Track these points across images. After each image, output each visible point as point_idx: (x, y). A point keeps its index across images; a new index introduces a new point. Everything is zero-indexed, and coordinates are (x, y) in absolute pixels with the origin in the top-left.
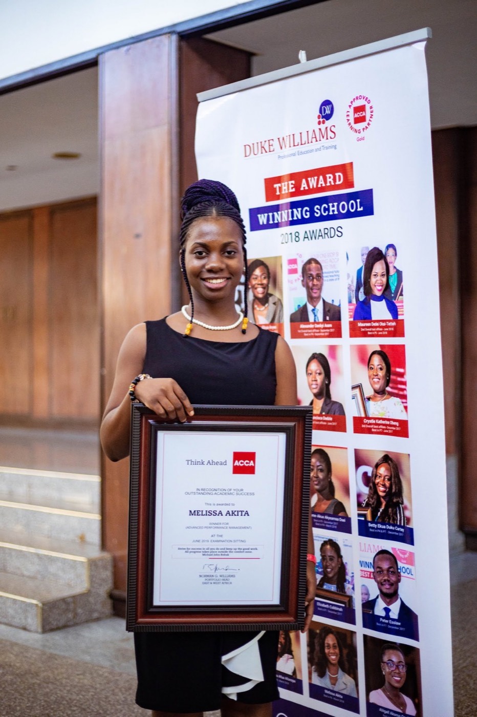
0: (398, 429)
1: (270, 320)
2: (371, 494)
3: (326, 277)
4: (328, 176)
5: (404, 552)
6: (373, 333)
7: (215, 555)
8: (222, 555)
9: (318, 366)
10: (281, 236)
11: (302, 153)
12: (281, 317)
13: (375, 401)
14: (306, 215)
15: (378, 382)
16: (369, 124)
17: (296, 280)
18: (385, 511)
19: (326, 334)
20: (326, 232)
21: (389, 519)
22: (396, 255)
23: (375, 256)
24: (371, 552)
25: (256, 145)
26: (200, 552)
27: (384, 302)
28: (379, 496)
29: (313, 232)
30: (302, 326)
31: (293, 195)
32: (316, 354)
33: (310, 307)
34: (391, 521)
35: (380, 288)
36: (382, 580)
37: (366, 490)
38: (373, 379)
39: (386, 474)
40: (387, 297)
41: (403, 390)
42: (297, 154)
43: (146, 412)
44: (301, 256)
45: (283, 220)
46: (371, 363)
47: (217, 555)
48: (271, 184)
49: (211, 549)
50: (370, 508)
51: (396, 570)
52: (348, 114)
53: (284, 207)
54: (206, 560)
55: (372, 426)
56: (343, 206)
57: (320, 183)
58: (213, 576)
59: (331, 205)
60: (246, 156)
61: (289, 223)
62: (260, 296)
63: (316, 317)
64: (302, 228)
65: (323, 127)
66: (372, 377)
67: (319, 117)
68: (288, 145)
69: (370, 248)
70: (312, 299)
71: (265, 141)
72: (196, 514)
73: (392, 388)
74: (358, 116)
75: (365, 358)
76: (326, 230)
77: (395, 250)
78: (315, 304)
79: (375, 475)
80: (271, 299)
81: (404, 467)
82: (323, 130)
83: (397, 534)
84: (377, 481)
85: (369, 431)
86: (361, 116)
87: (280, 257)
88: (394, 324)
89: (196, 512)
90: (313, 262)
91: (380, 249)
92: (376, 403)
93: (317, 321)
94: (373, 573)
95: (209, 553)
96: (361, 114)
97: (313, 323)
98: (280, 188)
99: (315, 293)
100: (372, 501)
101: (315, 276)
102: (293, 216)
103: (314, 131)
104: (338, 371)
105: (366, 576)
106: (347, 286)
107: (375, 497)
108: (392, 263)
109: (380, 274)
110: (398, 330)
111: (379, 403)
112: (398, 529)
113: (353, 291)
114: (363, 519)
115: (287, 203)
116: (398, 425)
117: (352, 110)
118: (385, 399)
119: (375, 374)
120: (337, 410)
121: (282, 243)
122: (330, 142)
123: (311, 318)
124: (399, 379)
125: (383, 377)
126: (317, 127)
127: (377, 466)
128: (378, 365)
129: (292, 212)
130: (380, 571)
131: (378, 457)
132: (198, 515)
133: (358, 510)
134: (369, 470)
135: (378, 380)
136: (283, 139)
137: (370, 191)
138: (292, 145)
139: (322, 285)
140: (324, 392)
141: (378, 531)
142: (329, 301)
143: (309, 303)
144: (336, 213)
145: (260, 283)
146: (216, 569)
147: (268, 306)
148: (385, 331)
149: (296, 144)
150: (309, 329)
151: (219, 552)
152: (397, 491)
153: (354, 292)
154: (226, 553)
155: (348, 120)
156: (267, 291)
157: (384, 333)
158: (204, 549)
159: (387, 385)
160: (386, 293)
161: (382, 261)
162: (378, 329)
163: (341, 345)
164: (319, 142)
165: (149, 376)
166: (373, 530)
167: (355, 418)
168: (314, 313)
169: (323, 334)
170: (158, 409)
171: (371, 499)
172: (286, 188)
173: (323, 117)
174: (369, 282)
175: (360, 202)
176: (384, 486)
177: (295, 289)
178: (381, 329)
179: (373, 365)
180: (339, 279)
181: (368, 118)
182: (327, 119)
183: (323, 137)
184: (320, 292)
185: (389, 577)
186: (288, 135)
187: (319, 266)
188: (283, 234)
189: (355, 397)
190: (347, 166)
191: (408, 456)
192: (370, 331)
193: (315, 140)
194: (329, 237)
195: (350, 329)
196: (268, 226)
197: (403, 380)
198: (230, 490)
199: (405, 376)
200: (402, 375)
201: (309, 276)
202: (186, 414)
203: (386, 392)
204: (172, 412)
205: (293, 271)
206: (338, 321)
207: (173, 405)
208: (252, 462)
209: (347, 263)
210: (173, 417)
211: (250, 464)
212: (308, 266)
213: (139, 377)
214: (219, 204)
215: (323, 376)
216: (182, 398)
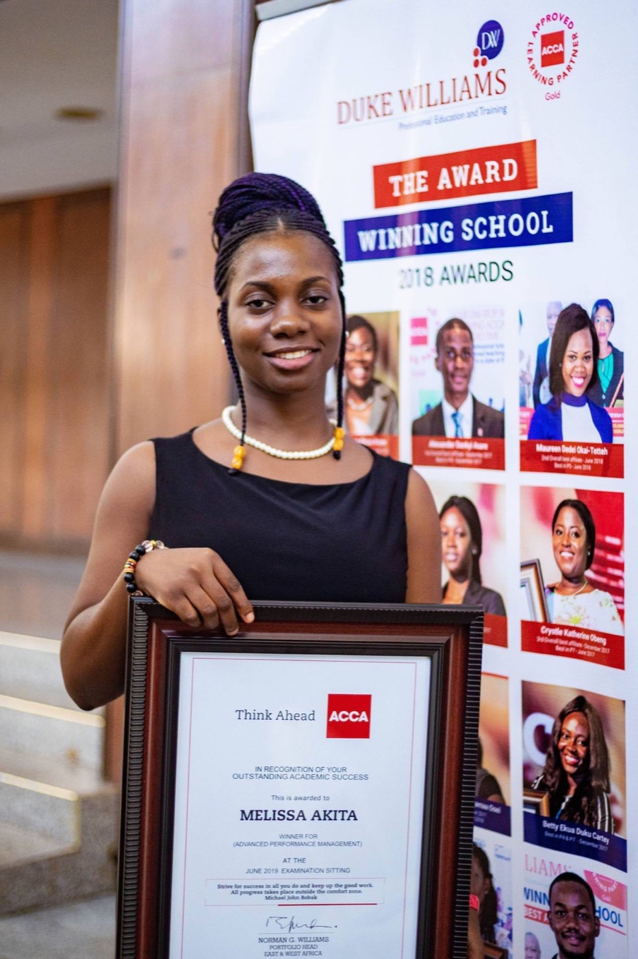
0: (604, 650)
1: (375, 427)
2: (550, 766)
3: (481, 354)
4: (489, 164)
5: (607, 882)
6: (564, 466)
7: (289, 898)
8: (303, 898)
9: (460, 520)
10: (400, 273)
11: (442, 120)
12: (394, 424)
13: (564, 594)
14: (447, 236)
15: (571, 559)
16: (569, 68)
17: (424, 358)
18: (575, 801)
19: (477, 462)
20: (482, 270)
21: (583, 819)
22: (613, 320)
23: (574, 320)
24: (546, 874)
25: (359, 102)
26: (261, 893)
27: (587, 407)
28: (564, 774)
29: (459, 269)
30: (433, 444)
31: (422, 197)
32: (456, 497)
33: (448, 410)
34: (585, 821)
35: (580, 381)
36: (564, 927)
37: (540, 759)
38: (561, 552)
39: (579, 732)
40: (592, 399)
41: (618, 578)
42: (433, 121)
43: (158, 614)
44: (434, 313)
45: (405, 245)
46: (558, 522)
47: (293, 898)
48: (383, 174)
49: (282, 886)
50: (547, 794)
51: (591, 913)
52: (531, 47)
53: (408, 219)
54: (273, 908)
55: (556, 641)
56: (516, 222)
57: (474, 177)
58: (285, 940)
59: (492, 219)
60: (341, 123)
61: (414, 250)
62: (359, 383)
63: (459, 430)
64: (438, 261)
65: (482, 71)
66: (560, 548)
67: (476, 53)
68: (417, 104)
69: (565, 305)
70: (453, 394)
71: (376, 96)
72: (254, 817)
73: (596, 572)
74: (550, 53)
75: (547, 513)
76: (483, 267)
77: (611, 310)
78: (457, 404)
79: (559, 733)
80: (378, 391)
81: (613, 724)
82: (483, 78)
83: (596, 846)
84: (562, 744)
85: (549, 649)
86: (555, 52)
87: (397, 313)
88: (604, 452)
89: (254, 813)
90: (456, 326)
91: (584, 308)
92: (565, 597)
93: (460, 436)
94: (549, 913)
95: (278, 895)
96: (556, 48)
97: (454, 440)
98: (401, 185)
99: (459, 383)
100: (550, 781)
101: (459, 352)
102: (422, 238)
103: (466, 79)
104: (496, 532)
105: (535, 917)
106: (518, 375)
107: (557, 773)
108: (604, 334)
109: (580, 355)
110: (612, 465)
111: (571, 598)
112: (599, 838)
113: (529, 384)
114: (533, 811)
115: (413, 213)
116: (605, 644)
117: (537, 41)
118: (581, 593)
119: (565, 543)
120: (492, 605)
121: (402, 287)
122: (496, 101)
123: (450, 430)
124: (610, 557)
125: (580, 551)
126: (471, 71)
127: (563, 716)
128: (572, 527)
129: (422, 231)
130: (561, 912)
132: (257, 819)
133: (525, 795)
134: (548, 722)
135: (570, 555)
136: (409, 93)
137: (568, 197)
138: (425, 103)
139: (470, 370)
140: (470, 570)
141: (561, 836)
142: (483, 400)
143: (449, 402)
144: (502, 234)
145: (359, 359)
146: (292, 924)
147: (373, 403)
148: (587, 464)
149: (432, 102)
150: (447, 450)
151: (297, 892)
152: (599, 766)
153: (531, 386)
154: (311, 895)
155: (530, 59)
156: (373, 373)
157: (585, 467)
158: (268, 886)
159: (588, 567)
160: (592, 392)
161: (587, 331)
162: (574, 459)
163: (504, 486)
164: (474, 100)
165: (163, 544)
166: (551, 835)
167: (525, 624)
168: (456, 421)
169: (470, 462)
171: (549, 777)
172: (411, 184)
173: (483, 53)
174: (560, 369)
175: (548, 216)
176: (575, 754)
177: (422, 374)
178: (580, 460)
180: (503, 360)
181: (567, 57)
182: (491, 58)
183: (482, 90)
184: (468, 382)
185: (577, 924)
186: (418, 84)
187: (467, 333)
188: (402, 271)
189: (527, 584)
190: (524, 146)
191: (621, 704)
192: (559, 462)
193: (468, 96)
194: (488, 278)
195: (522, 455)
196: (377, 254)
197: (617, 559)
198: (322, 769)
199: (622, 553)
200: (617, 550)
201: (448, 350)
202: (240, 620)
203: (585, 579)
204: (212, 614)
205: (419, 341)
206: (500, 440)
207: (215, 603)
208: (364, 714)
209: (520, 329)
210: (212, 624)
211: (361, 720)
212: (446, 333)
213: (143, 547)
214: (287, 212)
215: (468, 539)
216: (231, 589)
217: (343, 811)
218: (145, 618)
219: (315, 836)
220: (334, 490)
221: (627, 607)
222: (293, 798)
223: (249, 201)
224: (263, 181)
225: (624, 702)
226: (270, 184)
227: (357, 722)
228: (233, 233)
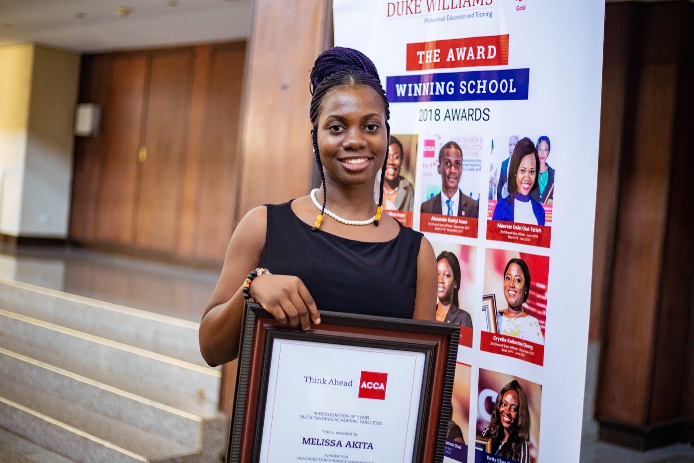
0: (531, 353)
1: (399, 206)
2: (493, 422)
3: (466, 165)
4: (479, 48)
6: (514, 238)
9: (447, 267)
10: (420, 112)
11: (452, 18)
13: (509, 317)
14: (450, 91)
15: (514, 295)
17: (431, 165)
18: (507, 445)
19: (460, 231)
20: (471, 113)
21: (512, 456)
22: (549, 150)
23: (525, 148)
25: (401, 4)
27: (530, 202)
28: (502, 427)
29: (456, 111)
30: (434, 218)
31: (436, 65)
32: (446, 252)
33: (444, 198)
34: (513, 458)
35: (527, 186)
37: (488, 418)
38: (508, 291)
39: (513, 403)
40: (534, 198)
41: (543, 309)
42: (446, 19)
43: (262, 314)
44: (439, 138)
45: (424, 94)
46: (508, 272)
48: (413, 50)
50: (491, 439)
53: (426, 79)
55: (502, 346)
56: (494, 85)
57: (469, 55)
59: (479, 82)
60: (389, 16)
61: (429, 97)
62: (391, 178)
63: (450, 211)
64: (444, 106)
66: (508, 288)
68: (436, 7)
69: (520, 138)
72: (311, 442)
73: (529, 305)
75: (501, 265)
76: (471, 111)
77: (549, 144)
78: (450, 195)
79: (500, 402)
80: (401, 182)
81: (534, 399)
84: (502, 409)
85: (498, 351)
87: (417, 136)
88: (539, 231)
89: (311, 440)
90: (452, 146)
91: (532, 141)
92: (510, 319)
93: (451, 214)
98: (424, 57)
99: (452, 182)
100: (493, 432)
101: (453, 163)
102: (434, 91)
104: (470, 276)
106: (489, 179)
107: (497, 426)
108: (543, 158)
109: (528, 170)
110: (543, 239)
111: (513, 319)
113: (495, 185)
114: (482, 450)
115: (430, 75)
116: (532, 349)
118: (520, 317)
119: (511, 285)
120: (464, 320)
121: (420, 120)
122: (485, 9)
123: (445, 211)
124: (539, 296)
125: (520, 290)
127: (503, 392)
128: (516, 276)
129: (435, 86)
131: (505, 383)
133: (477, 438)
134: (494, 395)
135: (514, 293)
136: (432, 1)
137: (527, 71)
138: (441, 7)
139: (460, 174)
140: (452, 298)
143: (445, 194)
144: (484, 92)
145: (393, 163)
147: (398, 190)
148: (528, 237)
149: (446, 7)
150: (442, 223)
152: (523, 424)
153: (497, 187)
156: (399, 172)
157: (527, 239)
159: (524, 301)
160: (534, 193)
161: (533, 155)
162: (520, 234)
163: (476, 247)
164: (472, 7)
165: (268, 271)
167: (483, 333)
168: (448, 206)
169: (455, 231)
170: (278, 313)
171: (493, 429)
172: (430, 57)
174: (515, 178)
175: (513, 83)
176: (509, 416)
177: (430, 175)
178: (524, 235)
179: (510, 275)
180: (480, 169)
183: (477, 2)
184: (458, 182)
187: (459, 151)
188: (421, 110)
189: (486, 309)
190: (501, 38)
191: (540, 388)
192: (511, 235)
193: (468, 5)
194: (474, 119)
195: (488, 229)
196: (406, 99)
197: (543, 297)
198: (354, 417)
199: (546, 294)
200: (543, 292)
201: (447, 161)
202: (312, 322)
203: (522, 308)
204: (295, 318)
205: (429, 154)
206: (475, 219)
207: (297, 309)
208: (382, 384)
209: (492, 151)
210: (294, 323)
211: (380, 388)
212: (446, 150)
213: (256, 272)
214: (356, 72)
215: (452, 278)
216: (308, 302)
217: (365, 443)
218: (254, 316)
219: (347, 457)
220: (375, 246)
221: (547, 328)
222: (335, 433)
223: (333, 64)
224: (342, 52)
225: (542, 386)
226: (347, 55)
227: (378, 390)
228: (322, 84)
